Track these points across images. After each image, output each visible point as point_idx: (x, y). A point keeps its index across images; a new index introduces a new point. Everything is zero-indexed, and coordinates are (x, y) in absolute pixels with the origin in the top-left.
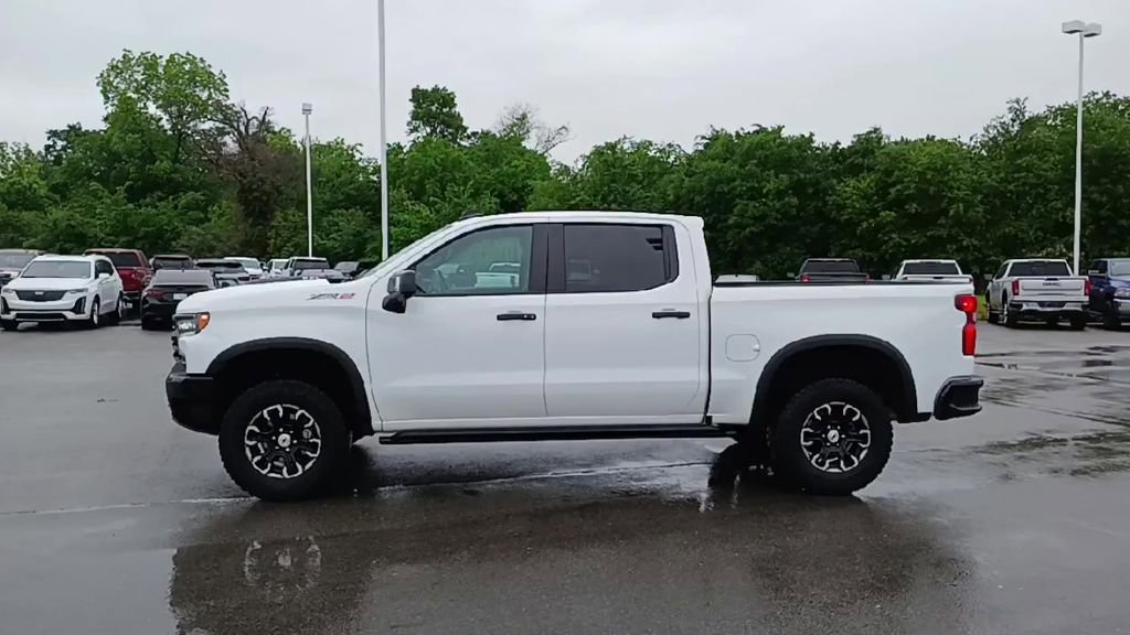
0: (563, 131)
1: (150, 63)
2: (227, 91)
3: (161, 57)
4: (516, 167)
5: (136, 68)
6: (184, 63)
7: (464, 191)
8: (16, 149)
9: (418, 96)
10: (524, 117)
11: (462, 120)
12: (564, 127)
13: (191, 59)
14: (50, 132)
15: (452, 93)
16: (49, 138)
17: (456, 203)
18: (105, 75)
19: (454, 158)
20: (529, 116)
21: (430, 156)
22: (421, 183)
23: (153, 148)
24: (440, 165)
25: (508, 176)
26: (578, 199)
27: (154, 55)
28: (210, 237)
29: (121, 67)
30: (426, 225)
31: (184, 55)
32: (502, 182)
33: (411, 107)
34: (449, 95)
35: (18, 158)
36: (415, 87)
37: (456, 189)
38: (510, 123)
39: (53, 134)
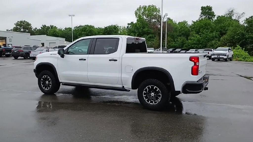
0: (243, 14)
1: (145, 8)
2: (160, 12)
3: (147, 6)
4: (225, 24)
5: (142, 9)
6: (151, 7)
7: (208, 31)
8: (123, 27)
9: (203, 8)
10: (232, 11)
11: (214, 13)
12: (244, 13)
13: (153, 6)
14: (128, 24)
15: (211, 7)
16: (128, 25)
17: (206, 34)
18: (136, 11)
19: (209, 23)
20: (234, 11)
21: (202, 23)
22: (199, 30)
23: (144, 25)
24: (204, 25)
25: (223, 26)
26: (239, 32)
27: (146, 6)
28: (152, 44)
29: (139, 9)
30: (198, 40)
31: (151, 5)
32: (222, 28)
33: (201, 11)
34: (210, 7)
35: (123, 29)
36: (202, 6)
37: (206, 31)
38: (228, 13)
39: (129, 24)
